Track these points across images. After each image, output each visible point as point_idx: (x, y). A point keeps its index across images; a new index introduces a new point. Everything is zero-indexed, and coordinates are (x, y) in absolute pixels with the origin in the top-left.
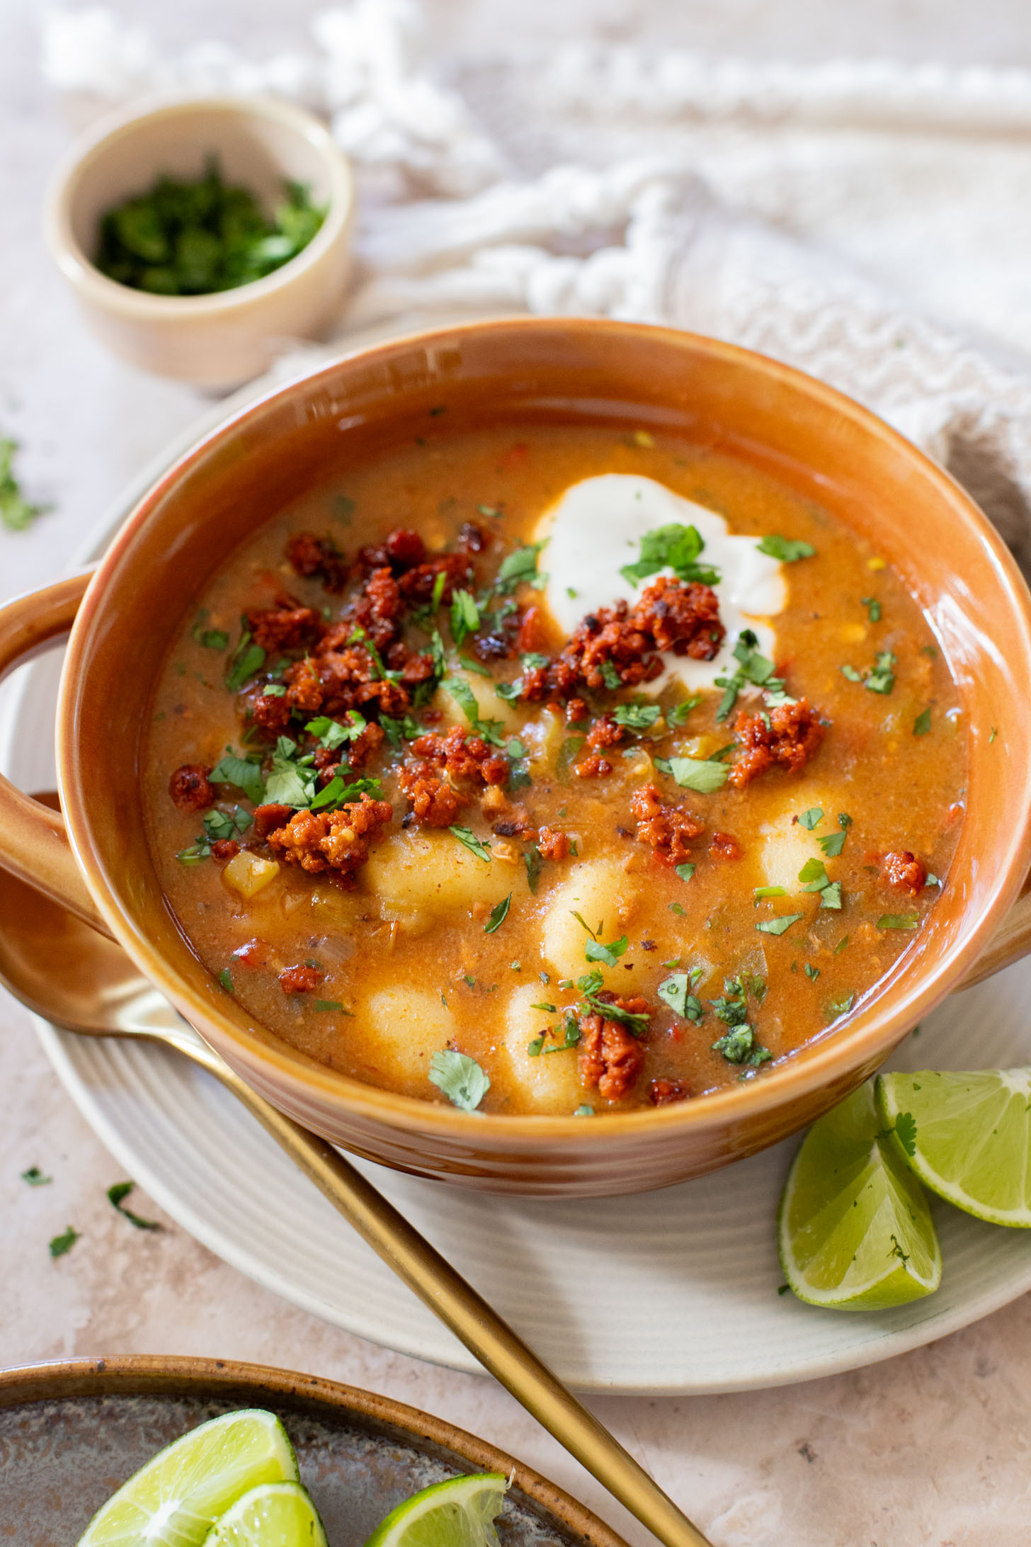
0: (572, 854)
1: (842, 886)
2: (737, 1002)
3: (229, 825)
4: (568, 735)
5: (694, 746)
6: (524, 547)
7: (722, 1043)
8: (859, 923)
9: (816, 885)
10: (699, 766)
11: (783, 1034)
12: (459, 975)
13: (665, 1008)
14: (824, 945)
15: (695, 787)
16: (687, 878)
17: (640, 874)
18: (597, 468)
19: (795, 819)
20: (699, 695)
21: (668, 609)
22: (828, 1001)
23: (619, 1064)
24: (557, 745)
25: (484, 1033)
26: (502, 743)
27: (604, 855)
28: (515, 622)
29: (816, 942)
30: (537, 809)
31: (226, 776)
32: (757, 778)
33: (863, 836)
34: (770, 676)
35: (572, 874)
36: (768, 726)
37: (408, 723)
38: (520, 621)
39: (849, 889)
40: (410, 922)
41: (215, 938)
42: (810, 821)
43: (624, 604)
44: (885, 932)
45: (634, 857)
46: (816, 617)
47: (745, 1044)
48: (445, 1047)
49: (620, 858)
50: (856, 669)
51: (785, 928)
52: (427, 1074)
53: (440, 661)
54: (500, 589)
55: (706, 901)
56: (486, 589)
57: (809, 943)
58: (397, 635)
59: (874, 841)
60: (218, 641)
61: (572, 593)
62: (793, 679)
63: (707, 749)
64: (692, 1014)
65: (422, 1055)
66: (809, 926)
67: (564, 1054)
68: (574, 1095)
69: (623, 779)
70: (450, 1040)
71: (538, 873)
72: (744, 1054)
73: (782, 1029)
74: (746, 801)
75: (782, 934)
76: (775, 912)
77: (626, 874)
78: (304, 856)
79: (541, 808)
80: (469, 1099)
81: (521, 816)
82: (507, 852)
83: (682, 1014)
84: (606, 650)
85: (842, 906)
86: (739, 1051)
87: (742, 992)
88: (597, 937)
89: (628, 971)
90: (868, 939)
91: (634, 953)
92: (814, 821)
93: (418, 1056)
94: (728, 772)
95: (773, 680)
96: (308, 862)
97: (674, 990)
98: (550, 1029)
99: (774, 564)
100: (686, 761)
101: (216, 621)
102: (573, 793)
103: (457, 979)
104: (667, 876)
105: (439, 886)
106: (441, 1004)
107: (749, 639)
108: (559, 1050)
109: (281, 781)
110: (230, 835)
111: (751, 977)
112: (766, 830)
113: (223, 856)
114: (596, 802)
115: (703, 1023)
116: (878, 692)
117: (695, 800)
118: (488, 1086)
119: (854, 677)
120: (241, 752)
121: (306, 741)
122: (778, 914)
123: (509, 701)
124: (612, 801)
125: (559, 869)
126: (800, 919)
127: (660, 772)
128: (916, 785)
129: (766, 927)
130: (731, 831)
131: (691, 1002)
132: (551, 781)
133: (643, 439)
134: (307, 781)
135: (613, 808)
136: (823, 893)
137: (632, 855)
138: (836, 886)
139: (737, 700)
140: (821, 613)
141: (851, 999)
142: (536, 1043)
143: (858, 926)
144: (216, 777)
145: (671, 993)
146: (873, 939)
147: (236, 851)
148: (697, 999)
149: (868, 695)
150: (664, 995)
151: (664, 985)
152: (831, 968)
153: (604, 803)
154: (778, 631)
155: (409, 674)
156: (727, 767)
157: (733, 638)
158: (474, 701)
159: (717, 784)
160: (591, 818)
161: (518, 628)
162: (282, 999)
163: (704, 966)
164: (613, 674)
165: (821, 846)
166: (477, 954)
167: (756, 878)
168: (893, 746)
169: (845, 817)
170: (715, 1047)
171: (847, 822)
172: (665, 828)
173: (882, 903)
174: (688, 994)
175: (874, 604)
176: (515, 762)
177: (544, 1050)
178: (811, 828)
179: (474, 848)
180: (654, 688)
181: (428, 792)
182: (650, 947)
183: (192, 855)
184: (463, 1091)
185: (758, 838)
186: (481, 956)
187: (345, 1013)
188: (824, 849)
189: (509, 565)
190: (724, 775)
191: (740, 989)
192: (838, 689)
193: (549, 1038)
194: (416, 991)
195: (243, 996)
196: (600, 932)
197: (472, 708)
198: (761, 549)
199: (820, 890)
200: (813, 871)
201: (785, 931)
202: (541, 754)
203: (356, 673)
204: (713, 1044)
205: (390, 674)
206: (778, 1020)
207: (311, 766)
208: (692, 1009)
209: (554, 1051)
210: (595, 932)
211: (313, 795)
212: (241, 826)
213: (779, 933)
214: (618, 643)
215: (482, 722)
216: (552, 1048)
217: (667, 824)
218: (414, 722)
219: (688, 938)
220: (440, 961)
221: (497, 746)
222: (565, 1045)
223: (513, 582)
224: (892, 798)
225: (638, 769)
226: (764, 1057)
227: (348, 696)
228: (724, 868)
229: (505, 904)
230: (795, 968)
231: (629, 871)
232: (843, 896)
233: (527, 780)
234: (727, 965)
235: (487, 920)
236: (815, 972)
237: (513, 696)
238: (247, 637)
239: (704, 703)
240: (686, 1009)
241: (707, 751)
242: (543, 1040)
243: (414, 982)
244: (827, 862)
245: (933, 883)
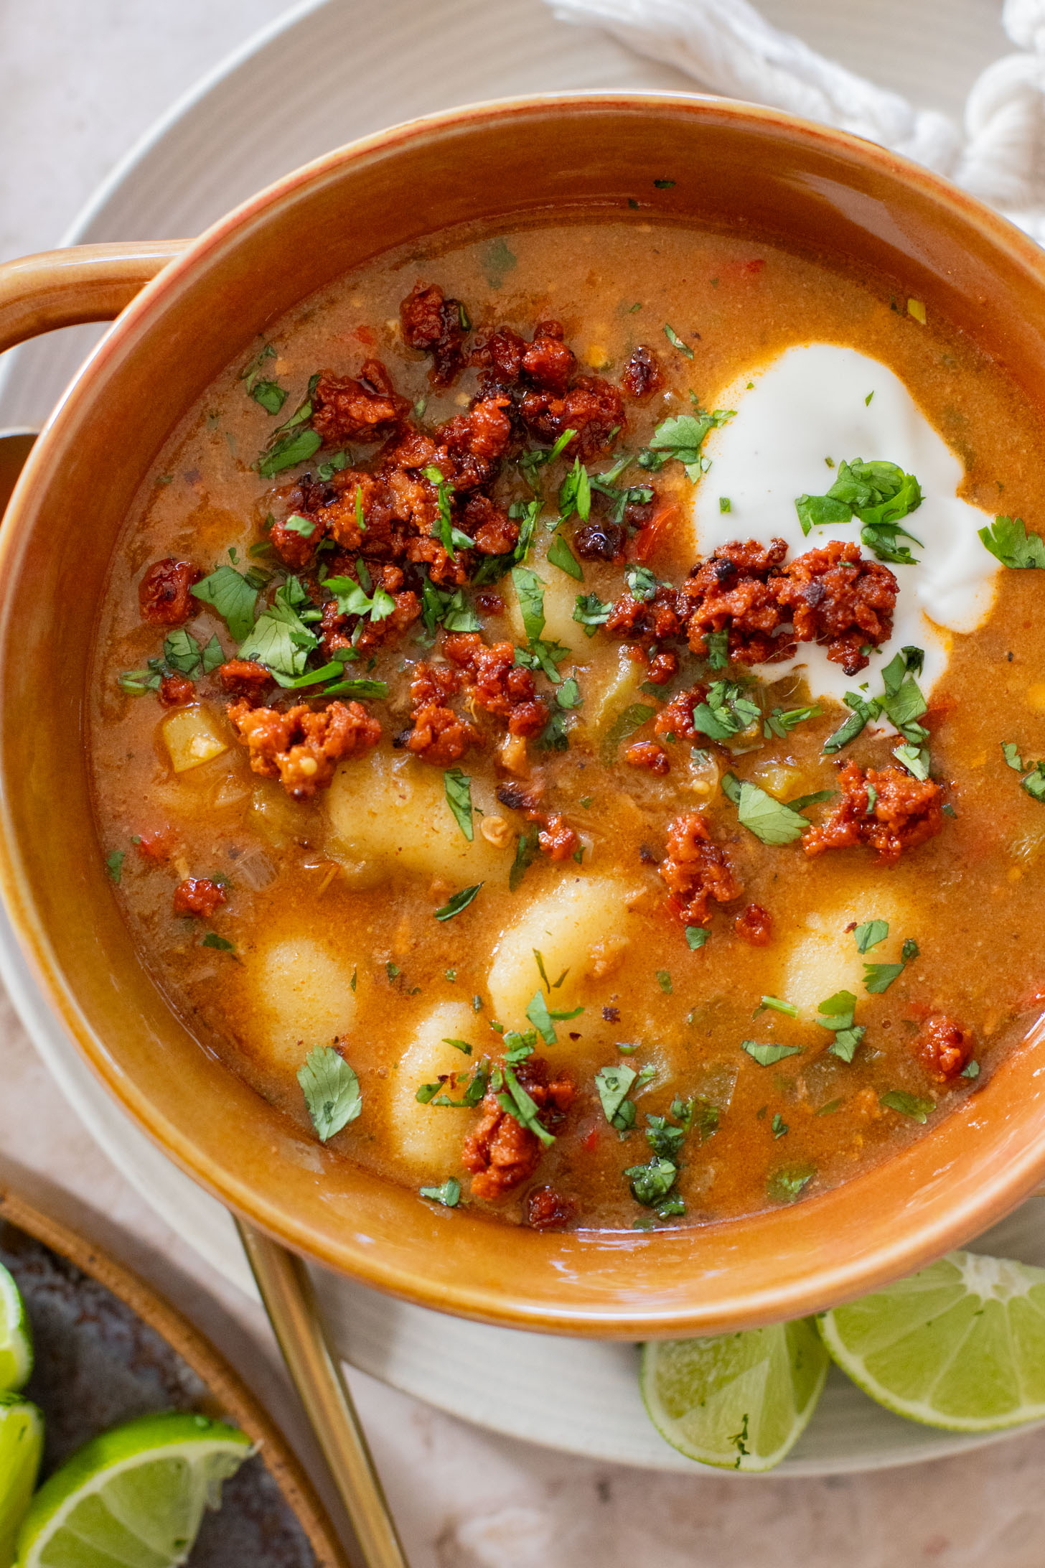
0: (575, 859)
1: (865, 1035)
2: (678, 1127)
3: (194, 658)
4: (638, 699)
5: (779, 776)
6: (697, 412)
7: (637, 1172)
8: (862, 1086)
9: (834, 1023)
10: (773, 808)
11: (710, 1189)
12: (382, 957)
13: (594, 1099)
14: (810, 1099)
15: (757, 832)
16: (695, 945)
17: (643, 918)
18: (838, 334)
19: (853, 927)
20: (822, 704)
21: (825, 597)
22: (781, 1171)
23: (504, 1169)
24: (620, 707)
25: (382, 1042)
26: (556, 677)
27: (612, 876)
28: (639, 515)
29: (803, 1091)
30: (560, 784)
31: (212, 596)
32: (832, 852)
33: (921, 979)
34: (915, 720)
35: (564, 881)
36: (870, 807)
37: (458, 602)
38: (649, 518)
39: (871, 1041)
40: (353, 869)
41: (124, 802)
42: (866, 939)
43: (783, 548)
44: (886, 1111)
45: (645, 894)
46: (1010, 657)
47: (661, 1188)
48: (331, 1044)
49: (630, 886)
50: (1021, 753)
51: (774, 1060)
52: (296, 1070)
53: (524, 544)
54: (643, 459)
55: (702, 985)
56: (626, 450)
57: (794, 1089)
58: (486, 485)
59: (932, 990)
60: (272, 398)
61: (725, 506)
62: (941, 732)
63: (792, 789)
64: (620, 1123)
65: (300, 1043)
66: (803, 1067)
67: (456, 1111)
68: (447, 1164)
69: (676, 789)
70: (340, 1037)
71: (528, 864)
72: (654, 1197)
73: (710, 1183)
74: (809, 872)
75: (768, 1066)
76: (772, 1034)
77: (627, 910)
78: (257, 756)
79: (565, 784)
80: (330, 1120)
81: (537, 788)
82: (499, 830)
83: (610, 1118)
84: (725, 618)
85: (853, 1061)
86: (651, 1193)
87: (688, 1120)
88: (552, 989)
89: (571, 1041)
90: (864, 1112)
91: (590, 1022)
92: (872, 941)
93: (295, 1044)
94: (806, 830)
95: (916, 727)
96: (257, 764)
97: (613, 1086)
98: (453, 1075)
99: (995, 564)
100: (761, 795)
101: (280, 367)
102: (610, 781)
103: (380, 962)
104: (673, 934)
105: (400, 849)
106: (349, 985)
107: (914, 659)
108: (453, 1105)
109: (274, 628)
110: (191, 670)
111: (707, 1105)
112: (815, 922)
113: (171, 702)
114: (631, 803)
115: (628, 1139)
116: (1032, 794)
117: (750, 847)
118: (357, 1114)
119: (1015, 763)
120: (245, 564)
121: (318, 597)
122: (776, 1040)
123: (588, 625)
124: (651, 809)
125: (554, 870)
126: (799, 1054)
127: (724, 794)
128: (1016, 937)
129: (752, 1049)
130: (773, 909)
131: (623, 1110)
132: (591, 754)
133: (916, 309)
134: (302, 647)
135: (649, 818)
136: (838, 1035)
137: (645, 889)
138: (857, 1031)
139: (862, 730)
140: (1018, 657)
141: (807, 1179)
142: (429, 1088)
143: (860, 1090)
144: (200, 590)
145: (608, 1087)
146: (870, 1113)
147: (188, 698)
148: (635, 1108)
149: (1020, 792)
150: (600, 1083)
151: (604, 1071)
152: (803, 1130)
153: (641, 807)
154: (954, 658)
155: (482, 540)
156: (805, 823)
157: (892, 650)
158: (542, 617)
159: (784, 839)
160: (617, 823)
161: (641, 526)
162: (168, 911)
163: (659, 1071)
164: (722, 649)
165: (866, 975)
166: (414, 941)
167: (772, 982)
168: (1016, 874)
169: (912, 947)
170: (628, 1173)
171: (910, 953)
172: (696, 881)
173: (902, 1073)
174: (626, 1098)
176: (559, 710)
177: (435, 1100)
178: (863, 950)
179: (461, 813)
180: (770, 673)
181: (433, 728)
182: (612, 1016)
183: (137, 681)
184: (329, 1107)
185: (800, 927)
186: (416, 945)
187: (235, 958)
188: (865, 980)
189: (666, 432)
190: (798, 832)
191: (687, 1116)
192: (988, 770)
193: (447, 1086)
194: (328, 956)
195: (127, 892)
196: (558, 985)
197: (536, 622)
198: (985, 536)
199: (837, 1031)
200: (840, 1004)
201: (773, 1063)
202: (596, 717)
203: (418, 519)
204: (627, 1169)
205: (457, 536)
206: (712, 1171)
207: (311, 625)
208: (623, 1118)
209: (447, 1105)
210: (553, 979)
211: (301, 668)
212: (207, 663)
213: (764, 1064)
214: (742, 617)
215: (541, 643)
216: (445, 1101)
217: (698, 875)
218: (464, 604)
219: (662, 1023)
220: (369, 929)
221: (548, 678)
222: (462, 1101)
223: (664, 457)
224: (980, 944)
225: (698, 785)
226: (675, 1211)
227: (398, 544)
228: (743, 948)
229: (473, 890)
230: (762, 1113)
231: (631, 909)
232: (861, 1048)
233: (562, 742)
234: (689, 1074)
235: (443, 904)
236: (782, 1129)
237: (594, 620)
238: (306, 412)
239: (826, 716)
240: (617, 1114)
241: (790, 794)
242: (438, 1088)
243: (331, 943)
244: (862, 996)
245: (972, 1075)
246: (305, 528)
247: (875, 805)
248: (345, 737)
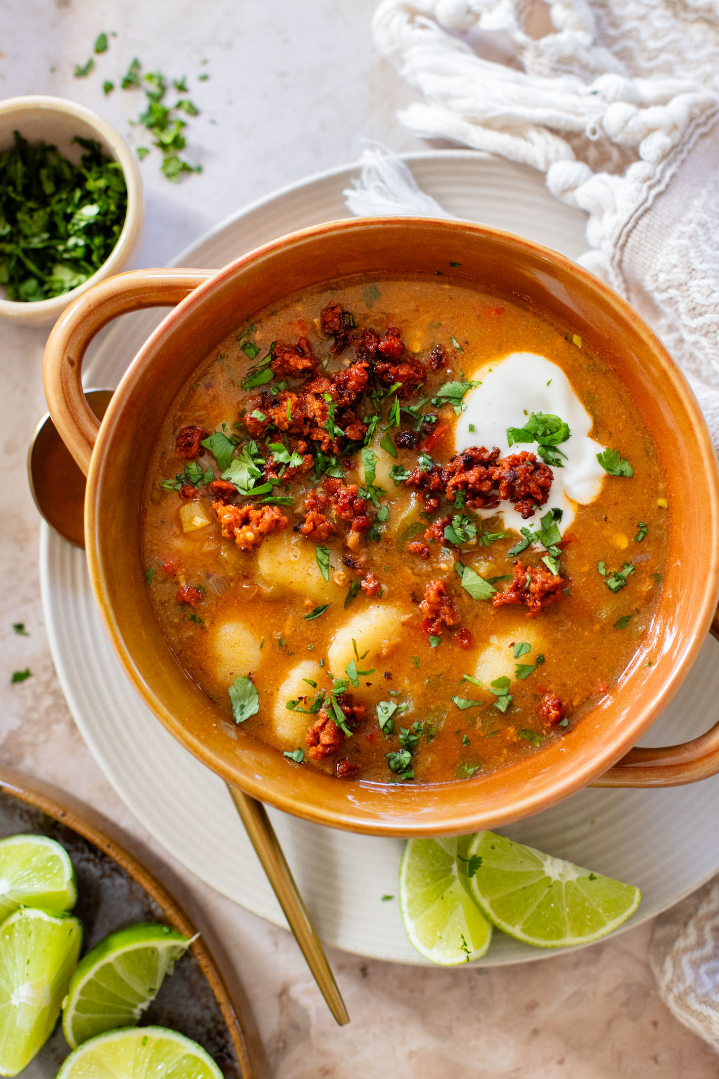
0: (378, 595)
1: (513, 699)
2: (415, 735)
3: (199, 476)
4: (418, 520)
5: (484, 567)
6: (463, 380)
7: (392, 756)
8: (509, 725)
9: (498, 692)
10: (479, 581)
11: (428, 768)
12: (277, 635)
13: (375, 717)
14: (483, 728)
15: (470, 592)
16: (434, 645)
17: (409, 629)
18: (537, 350)
19: (513, 644)
20: (510, 532)
21: (516, 478)
22: (464, 763)
23: (325, 746)
24: (408, 523)
25: (272, 678)
26: (378, 505)
27: (396, 606)
28: (429, 429)
29: (479, 724)
30: (375, 558)
31: (212, 447)
32: (506, 607)
33: (544, 674)
34: (555, 545)
35: (371, 607)
36: (527, 585)
37: (334, 461)
38: (433, 430)
39: (516, 703)
40: (267, 590)
41: (157, 545)
42: (519, 652)
43: (498, 452)
44: (520, 739)
45: (411, 617)
46: (606, 519)
47: (403, 765)
48: (247, 675)
49: (404, 613)
50: (606, 567)
51: (466, 707)
52: (229, 686)
53: (369, 437)
54: (433, 401)
55: (435, 666)
56: (425, 396)
57: (475, 723)
58: (354, 406)
59: (549, 681)
60: (252, 351)
61: (472, 428)
62: (568, 552)
63: (490, 573)
64: (386, 730)
65: (231, 674)
66: (481, 712)
67: (306, 715)
68: (298, 741)
69: (432, 567)
70: (252, 673)
71: (355, 596)
72: (399, 769)
73: (427, 765)
74: (494, 615)
75: (463, 710)
76: (467, 694)
77: (401, 625)
78: (225, 528)
79: (377, 559)
80: (242, 714)
81: (362, 559)
82: (342, 578)
83: (382, 727)
84: (465, 483)
85: (506, 712)
86: (398, 766)
87: (420, 732)
88: (359, 660)
89: (367, 687)
90: (508, 738)
91: (377, 678)
92: (522, 652)
93: (229, 674)
94: (494, 594)
95: (555, 548)
96: (225, 532)
97: (385, 711)
98: (306, 697)
99: (603, 472)
100: (474, 574)
101: (258, 336)
102: (400, 559)
103: (276, 638)
104: (423, 639)
105: (291, 582)
106: (259, 647)
107: (557, 514)
108: (305, 712)
109: (240, 465)
110: (197, 482)
111: (431, 726)
112: (494, 639)
113: (186, 497)
114: (409, 571)
115: (390, 739)
116: (610, 588)
117: (466, 599)
118: (256, 712)
119: (603, 572)
120: (229, 432)
121: (264, 452)
122: (468, 697)
123: (395, 480)
124: (418, 575)
125: (367, 601)
126: (479, 706)
127: (456, 572)
128: (594, 659)
129: (456, 700)
130: (474, 632)
131: (389, 724)
132: (392, 545)
133: (577, 339)
134: (253, 476)
135: (417, 579)
136: (499, 698)
137: (411, 615)
138: (510, 697)
139: (528, 547)
140: (610, 519)
141: (477, 768)
142: (294, 702)
143: (508, 727)
144: (206, 443)
145: (382, 712)
146: (511, 739)
147: (194, 496)
148: (394, 723)
149: (603, 586)
150: (379, 709)
151: (382, 704)
152: (478, 744)
153: (414, 574)
154: (578, 517)
155: (349, 433)
156: (494, 590)
157: (547, 508)
158: (374, 474)
159: (483, 597)
160: (401, 580)
161: (429, 434)
162: (173, 601)
163: (408, 707)
164: (462, 499)
165: (517, 669)
166: (294, 629)
167: (470, 669)
168: (597, 627)
169: (542, 658)
170: (387, 756)
171: (540, 661)
172: (436, 613)
173: (530, 721)
174: (390, 718)
175: (645, 530)
176: (379, 522)
177: (295, 709)
178: (516, 657)
179: (323, 567)
180: (486, 514)
181: (314, 523)
182: (388, 676)
183: (170, 485)
184: (242, 707)
185: (486, 642)
186: (295, 631)
187: (203, 628)
188: (516, 672)
189: (447, 389)
190: (491, 595)
191: (420, 730)
192: (589, 574)
193: (303, 702)
194: (250, 632)
195: (154, 590)
196: (363, 658)
197: (372, 474)
198: (600, 458)
199: (499, 696)
200: (503, 682)
201: (466, 709)
202: (396, 527)
203: (318, 419)
204: (387, 754)
205: (337, 430)
206: (430, 759)
207: (259, 466)
208: (388, 728)
209: (301, 712)
210: (360, 655)
211: (251, 487)
212: (205, 480)
213: (461, 708)
214: (474, 484)
215: (372, 487)
216: (301, 710)
217: (439, 611)
218: (337, 464)
219: (412, 682)
220: (272, 621)
221: (374, 505)
222: (309, 711)
223: (444, 401)
224: (575, 660)
225: (443, 566)
226: (409, 777)
227: (306, 431)
228: (457, 650)
229: (325, 607)
230: (458, 733)
231: (403, 624)
232: (510, 706)
233: (378, 537)
234: (423, 709)
235: (310, 612)
236: (467, 742)
237: (400, 478)
238: (268, 360)
239: (510, 538)
240: (385, 726)
241: (488, 575)
242: (299, 702)
243: (252, 625)
244: (514, 680)
245: (564, 725)
246: (261, 417)
247: (529, 584)
248: (270, 524)
